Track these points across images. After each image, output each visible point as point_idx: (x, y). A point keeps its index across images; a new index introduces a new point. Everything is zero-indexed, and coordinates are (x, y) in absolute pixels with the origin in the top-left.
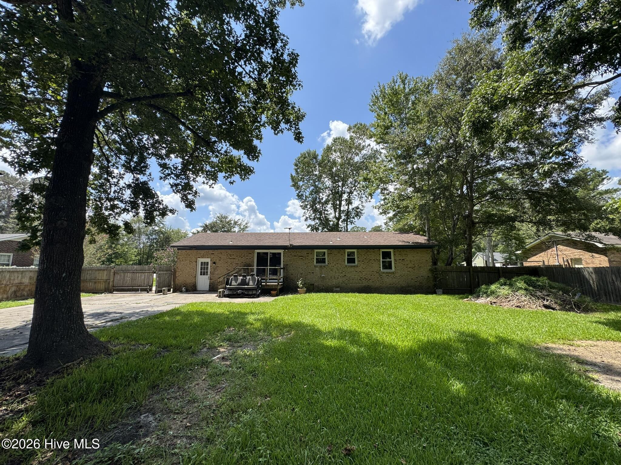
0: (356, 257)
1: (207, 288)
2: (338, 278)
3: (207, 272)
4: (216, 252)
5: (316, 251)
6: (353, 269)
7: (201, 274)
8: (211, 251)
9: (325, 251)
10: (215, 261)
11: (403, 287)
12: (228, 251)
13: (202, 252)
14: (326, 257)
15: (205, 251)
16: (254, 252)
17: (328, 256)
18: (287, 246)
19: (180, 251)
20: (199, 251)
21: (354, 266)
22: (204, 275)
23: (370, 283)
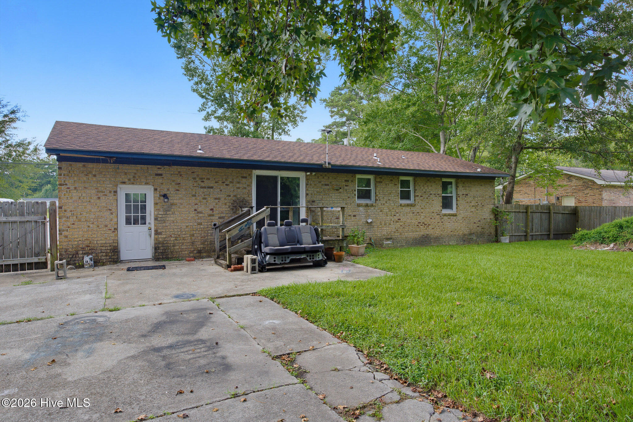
0: (411, 189)
1: (148, 253)
2: (390, 224)
3: (144, 218)
4: (165, 170)
5: (358, 176)
6: (408, 209)
7: (128, 222)
8: (154, 169)
9: (371, 177)
10: (165, 192)
11: (465, 235)
12: (196, 169)
13: (131, 169)
14: (372, 188)
15: (139, 167)
16: (250, 175)
17: (376, 187)
18: (321, 165)
19: (64, 164)
20: (121, 166)
21: (411, 205)
22: (136, 222)
23: (430, 231)
